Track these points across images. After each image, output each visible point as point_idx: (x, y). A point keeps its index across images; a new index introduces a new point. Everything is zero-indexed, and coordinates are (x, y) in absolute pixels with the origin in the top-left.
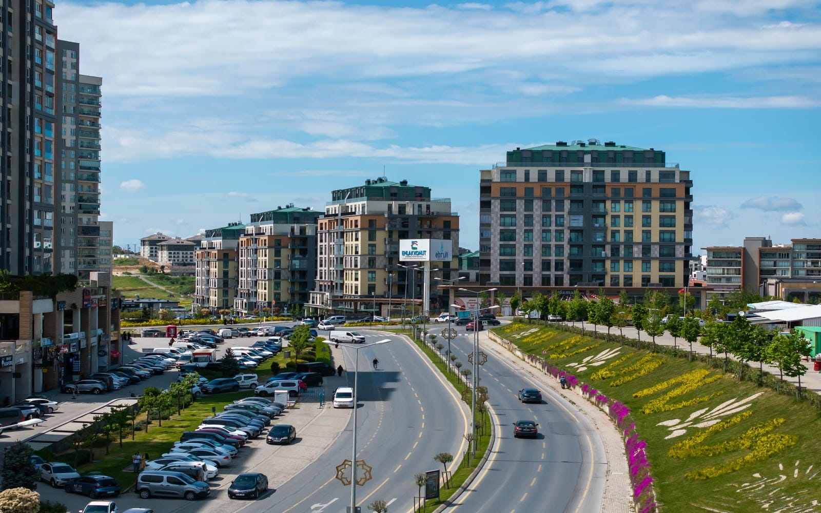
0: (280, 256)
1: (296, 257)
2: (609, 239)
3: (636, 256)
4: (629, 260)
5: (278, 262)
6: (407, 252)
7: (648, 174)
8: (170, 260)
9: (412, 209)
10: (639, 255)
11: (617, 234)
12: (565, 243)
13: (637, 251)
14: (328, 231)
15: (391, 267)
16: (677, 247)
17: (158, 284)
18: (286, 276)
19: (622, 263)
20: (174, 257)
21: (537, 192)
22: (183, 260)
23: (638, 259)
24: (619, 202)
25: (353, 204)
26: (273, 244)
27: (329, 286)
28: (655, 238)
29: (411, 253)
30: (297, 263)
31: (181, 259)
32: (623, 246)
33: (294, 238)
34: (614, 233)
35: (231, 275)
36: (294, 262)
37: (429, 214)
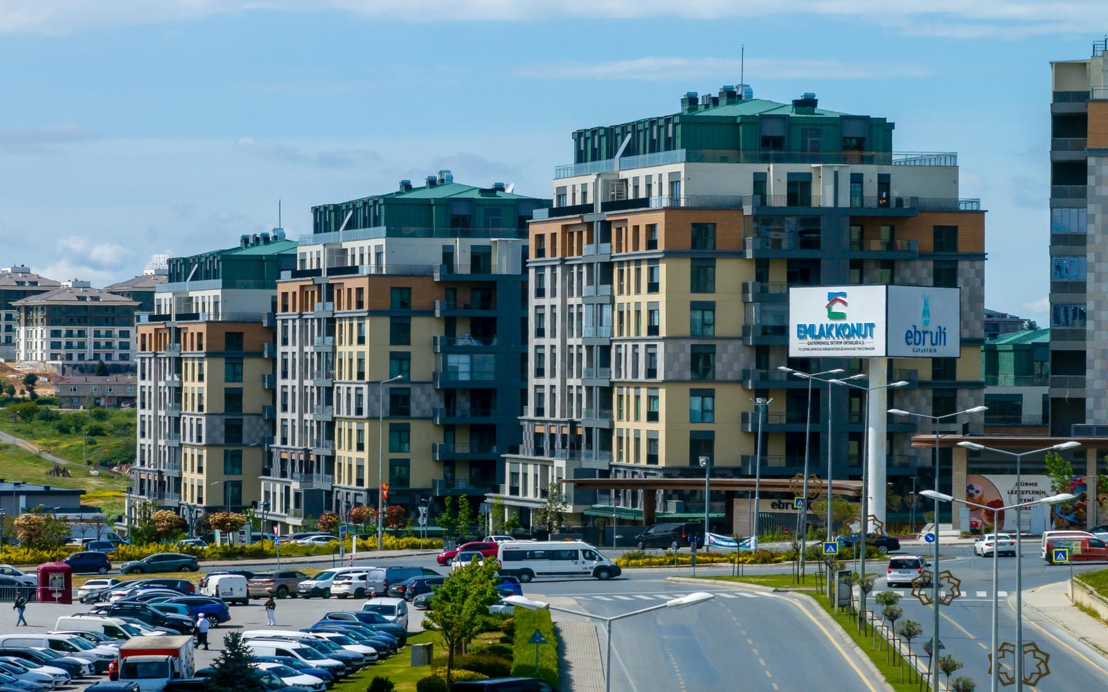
0: (408, 343)
1: (460, 343)
5: (400, 361)
6: (812, 326)
8: (54, 357)
9: (830, 189)
14: (563, 260)
15: (764, 377)
17: (17, 432)
18: (428, 406)
20: (69, 345)
22: (96, 356)
25: (641, 173)
26: (385, 303)
27: (564, 437)
29: (825, 332)
30: (461, 364)
31: (89, 352)
33: (451, 284)
35: (252, 402)
36: (453, 359)
37: (887, 205)
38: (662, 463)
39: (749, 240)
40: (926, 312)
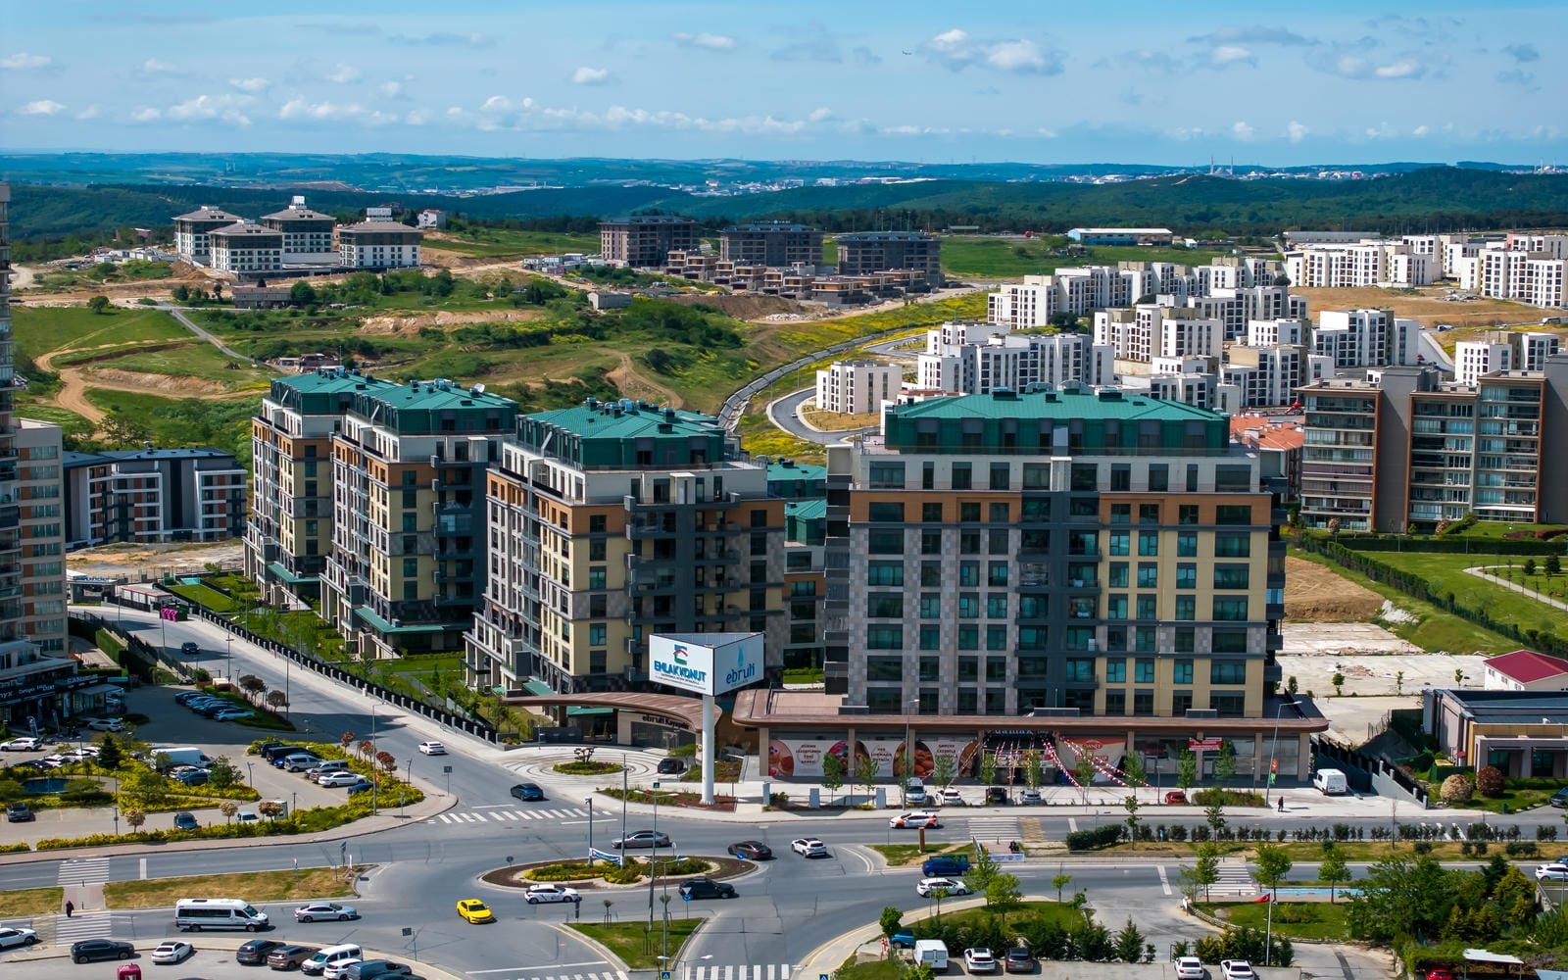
0: (414, 506)
1: (449, 507)
2: (1104, 612)
3: (1162, 650)
4: (1147, 659)
5: (410, 520)
6: (664, 664)
7: (1192, 472)
8: (233, 268)
9: (682, 491)
10: (1168, 648)
11: (1122, 604)
12: (1010, 622)
13: (1165, 641)
16: (1251, 632)
17: (209, 329)
18: (428, 548)
19: (1131, 663)
20: (243, 260)
21: (951, 512)
23: (1166, 656)
24: (1127, 533)
25: (558, 469)
26: (399, 481)
27: (511, 621)
28: (1204, 611)
29: (672, 670)
30: (450, 520)
31: (255, 264)
32: (1134, 629)
33: (442, 470)
34: (1115, 601)
36: (444, 518)
37: (720, 499)
38: (572, 672)
39: (628, 527)
40: (741, 658)
